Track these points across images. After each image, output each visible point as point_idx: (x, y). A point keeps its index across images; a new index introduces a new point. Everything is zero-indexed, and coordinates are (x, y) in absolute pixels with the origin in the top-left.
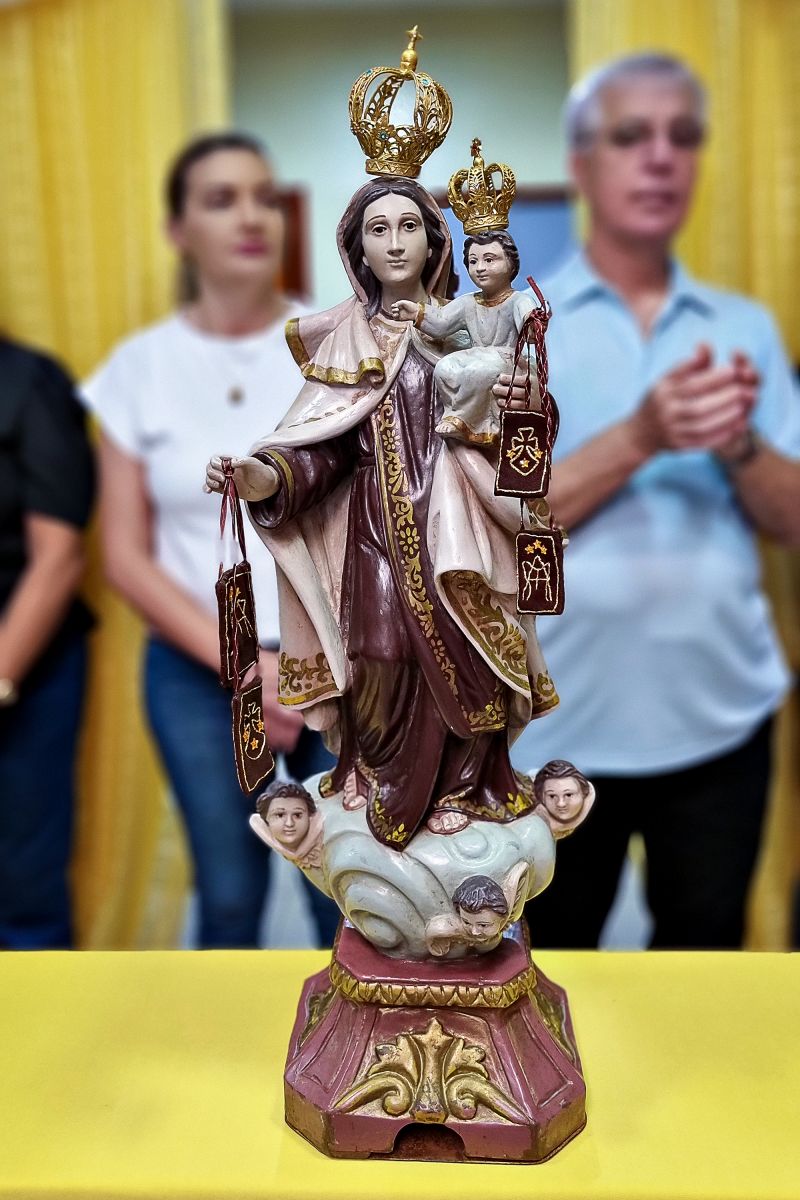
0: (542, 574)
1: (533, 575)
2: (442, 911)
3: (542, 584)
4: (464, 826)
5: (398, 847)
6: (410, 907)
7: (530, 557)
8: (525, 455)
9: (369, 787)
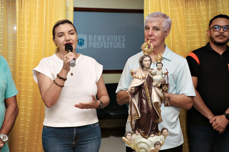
0: (168, 102)
1: (166, 102)
2: (152, 147)
3: (168, 103)
4: (154, 136)
5: (147, 138)
6: (148, 146)
7: (166, 100)
8: (165, 88)
9: (140, 132)
